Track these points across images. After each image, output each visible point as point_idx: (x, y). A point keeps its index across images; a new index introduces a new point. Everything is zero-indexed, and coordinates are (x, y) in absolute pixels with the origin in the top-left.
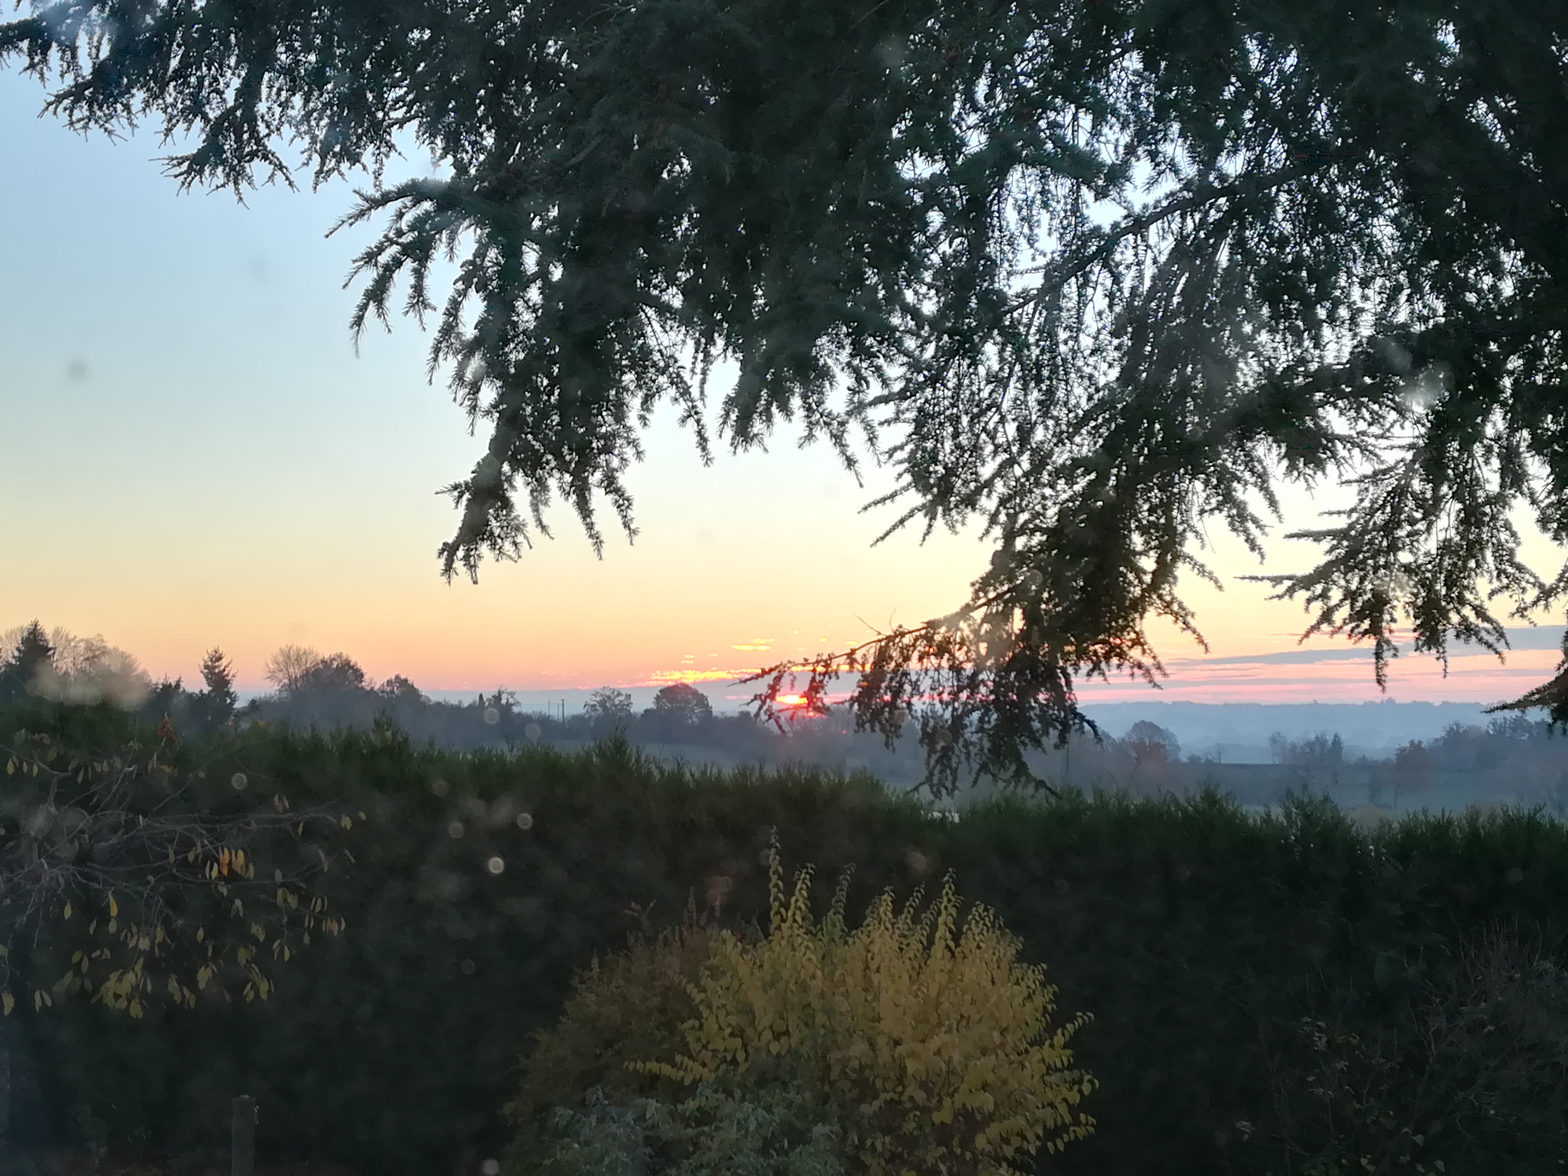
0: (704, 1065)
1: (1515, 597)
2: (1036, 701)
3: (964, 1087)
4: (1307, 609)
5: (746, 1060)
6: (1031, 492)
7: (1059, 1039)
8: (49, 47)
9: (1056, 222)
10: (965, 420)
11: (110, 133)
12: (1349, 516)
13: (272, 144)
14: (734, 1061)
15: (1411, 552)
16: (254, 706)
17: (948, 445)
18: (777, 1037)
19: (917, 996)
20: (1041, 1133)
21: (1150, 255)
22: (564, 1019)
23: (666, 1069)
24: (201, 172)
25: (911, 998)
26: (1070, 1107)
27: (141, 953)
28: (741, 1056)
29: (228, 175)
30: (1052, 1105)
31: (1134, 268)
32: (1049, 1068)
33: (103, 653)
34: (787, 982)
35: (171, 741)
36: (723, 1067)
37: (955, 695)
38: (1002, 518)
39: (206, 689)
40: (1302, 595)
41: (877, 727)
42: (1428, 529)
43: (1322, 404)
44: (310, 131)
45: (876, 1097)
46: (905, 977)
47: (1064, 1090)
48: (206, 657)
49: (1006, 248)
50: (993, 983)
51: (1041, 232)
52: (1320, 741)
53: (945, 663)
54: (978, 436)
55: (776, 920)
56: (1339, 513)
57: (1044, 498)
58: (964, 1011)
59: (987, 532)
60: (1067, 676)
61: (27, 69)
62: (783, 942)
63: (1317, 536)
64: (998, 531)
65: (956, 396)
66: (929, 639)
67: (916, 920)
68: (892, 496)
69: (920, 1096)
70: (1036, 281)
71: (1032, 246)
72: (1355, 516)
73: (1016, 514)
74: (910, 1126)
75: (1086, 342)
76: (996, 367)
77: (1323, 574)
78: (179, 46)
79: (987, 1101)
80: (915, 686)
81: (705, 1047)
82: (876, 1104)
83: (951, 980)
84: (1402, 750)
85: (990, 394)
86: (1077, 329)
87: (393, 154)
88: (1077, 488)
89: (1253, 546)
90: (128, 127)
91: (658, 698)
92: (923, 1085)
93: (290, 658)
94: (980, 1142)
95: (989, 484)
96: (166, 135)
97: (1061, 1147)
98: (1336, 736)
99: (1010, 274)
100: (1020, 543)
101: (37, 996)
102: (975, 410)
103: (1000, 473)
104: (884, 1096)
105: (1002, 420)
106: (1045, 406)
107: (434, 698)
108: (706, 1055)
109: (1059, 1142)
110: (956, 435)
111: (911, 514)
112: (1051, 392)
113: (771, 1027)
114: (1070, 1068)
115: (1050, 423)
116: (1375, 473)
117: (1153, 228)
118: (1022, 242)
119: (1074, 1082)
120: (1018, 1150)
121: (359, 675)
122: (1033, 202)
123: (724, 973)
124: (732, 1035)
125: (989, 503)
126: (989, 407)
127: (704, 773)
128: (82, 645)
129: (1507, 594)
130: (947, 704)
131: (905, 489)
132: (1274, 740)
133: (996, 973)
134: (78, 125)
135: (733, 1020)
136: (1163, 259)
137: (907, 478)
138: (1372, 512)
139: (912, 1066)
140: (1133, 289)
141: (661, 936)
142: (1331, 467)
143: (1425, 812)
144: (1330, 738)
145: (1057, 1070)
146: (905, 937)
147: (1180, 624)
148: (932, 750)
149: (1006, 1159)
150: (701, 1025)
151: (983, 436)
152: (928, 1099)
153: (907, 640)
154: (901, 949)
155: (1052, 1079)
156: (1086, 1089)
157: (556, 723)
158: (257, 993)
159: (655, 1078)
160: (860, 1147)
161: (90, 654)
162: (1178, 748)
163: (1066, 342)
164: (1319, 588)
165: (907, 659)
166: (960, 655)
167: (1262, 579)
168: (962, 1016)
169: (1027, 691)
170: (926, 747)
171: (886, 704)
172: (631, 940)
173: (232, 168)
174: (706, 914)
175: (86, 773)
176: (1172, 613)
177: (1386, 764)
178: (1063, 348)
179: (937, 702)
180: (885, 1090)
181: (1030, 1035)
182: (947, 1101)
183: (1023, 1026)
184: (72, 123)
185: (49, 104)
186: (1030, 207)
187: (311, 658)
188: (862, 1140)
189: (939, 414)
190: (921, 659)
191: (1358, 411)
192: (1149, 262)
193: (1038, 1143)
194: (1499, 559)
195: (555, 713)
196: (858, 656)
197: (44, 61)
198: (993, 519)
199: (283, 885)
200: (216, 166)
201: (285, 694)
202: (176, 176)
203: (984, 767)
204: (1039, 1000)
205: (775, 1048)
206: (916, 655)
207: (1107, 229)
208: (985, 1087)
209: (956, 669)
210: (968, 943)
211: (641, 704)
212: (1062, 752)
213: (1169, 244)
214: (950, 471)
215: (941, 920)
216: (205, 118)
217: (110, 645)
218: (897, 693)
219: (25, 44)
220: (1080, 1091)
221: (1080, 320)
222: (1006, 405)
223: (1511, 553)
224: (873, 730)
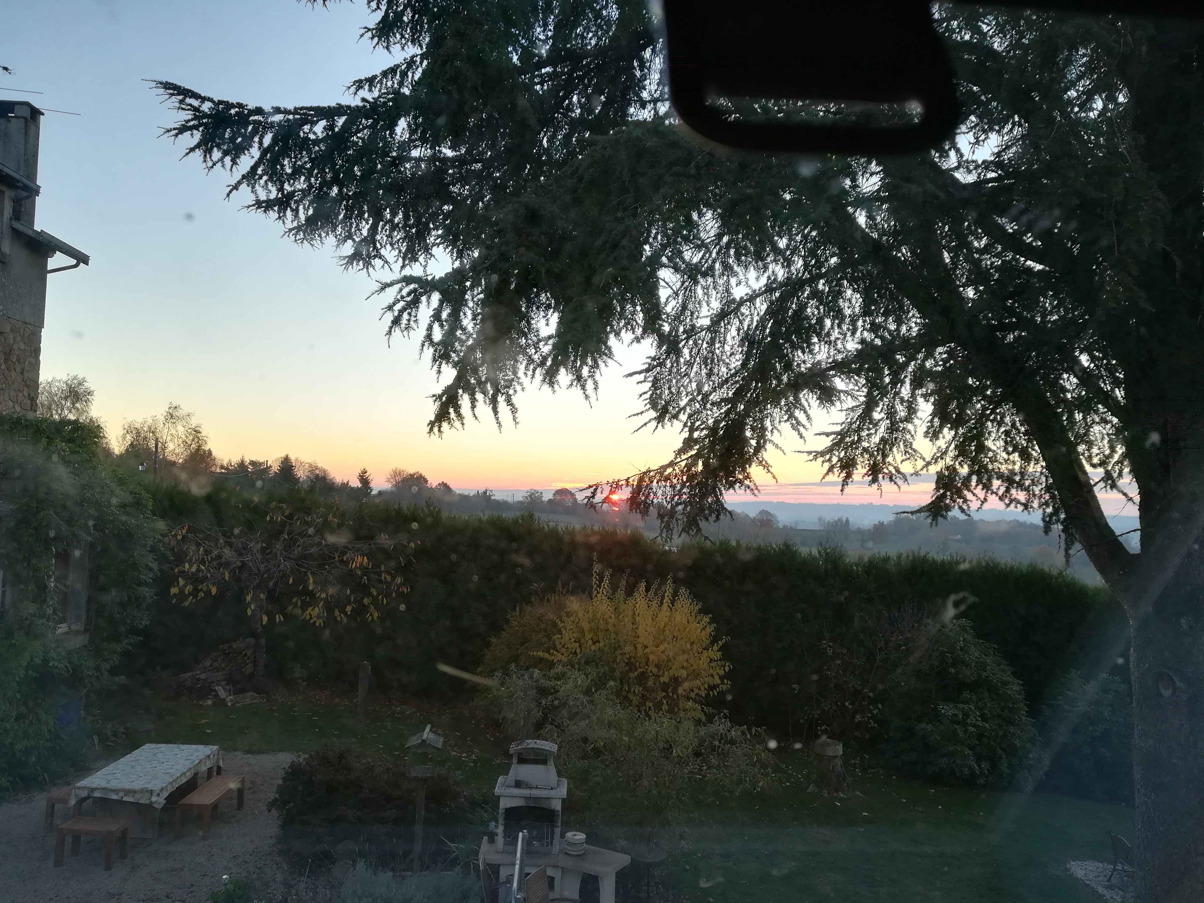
0: (563, 655)
1: (912, 463)
2: (707, 502)
3: (674, 667)
4: (822, 466)
5: (581, 653)
6: (702, 412)
7: (715, 648)
8: (287, 210)
9: (719, 295)
10: (674, 381)
11: (312, 245)
12: (841, 425)
13: (383, 251)
14: (575, 653)
15: (868, 442)
16: (380, 493)
17: (667, 392)
18: (594, 643)
19: (655, 627)
20: (707, 687)
21: (756, 311)
22: (504, 633)
23: (546, 656)
24: (352, 264)
25: (652, 628)
26: (720, 677)
27: (322, 599)
28: (578, 651)
29: (364, 265)
30: (712, 676)
31: (749, 317)
32: (711, 660)
33: (316, 469)
34: (599, 620)
35: (338, 509)
36: (571, 655)
37: (672, 499)
38: (689, 424)
39: (360, 485)
40: (820, 459)
41: (638, 511)
42: (876, 433)
43: (834, 376)
44: (399, 248)
45: (636, 670)
46: (650, 619)
47: (718, 670)
48: (360, 472)
49: (697, 306)
50: (688, 622)
51: (713, 300)
52: (840, 520)
53: (668, 484)
54: (680, 388)
55: (595, 593)
56: (837, 424)
57: (707, 415)
58: (675, 634)
59: (682, 430)
60: (720, 491)
61: (277, 219)
62: (598, 602)
63: (828, 435)
64: (687, 429)
65: (670, 371)
66: (662, 474)
67: (656, 594)
68: (642, 413)
69: (655, 670)
70: (707, 322)
71: (708, 306)
72: (844, 425)
73: (695, 422)
74: (650, 683)
75: (727, 348)
76: (688, 358)
77: (830, 450)
78: (343, 210)
79: (684, 673)
80: (655, 494)
81: (563, 646)
82: (636, 673)
83: (670, 621)
84: (875, 525)
85: (685, 370)
86: (723, 343)
87: (433, 258)
88: (722, 411)
89: (801, 437)
90: (320, 244)
91: (554, 494)
92: (657, 666)
93: (396, 473)
94: (680, 691)
95: (684, 408)
96: (337, 248)
97: (716, 694)
98: (847, 518)
99: (698, 317)
100: (696, 435)
101: (277, 616)
102: (679, 377)
103: (689, 404)
104: (640, 670)
105: (690, 382)
106: (709, 375)
107: (458, 492)
108: (564, 650)
109: (715, 691)
110: (669, 388)
111: (650, 421)
112: (711, 370)
113: (592, 639)
114: (721, 660)
115: (711, 383)
116: (853, 407)
117: (758, 300)
118: (704, 304)
119: (722, 666)
120: (697, 695)
121: (426, 481)
122: (709, 286)
123: (572, 614)
124: (575, 642)
125: (683, 417)
126: (685, 375)
127: (567, 528)
128: (307, 465)
129: (909, 461)
130: (669, 502)
131: (647, 410)
132: (820, 519)
133: (690, 618)
134: (298, 242)
135: (575, 635)
136: (762, 313)
137: (648, 406)
138: (851, 424)
139: (651, 658)
140: (749, 326)
141: (546, 598)
142: (838, 404)
143: (879, 553)
144: (844, 519)
145: (715, 661)
146: (651, 601)
147: (766, 470)
148: (662, 522)
149: (692, 698)
150: (562, 637)
151: (682, 388)
152: (659, 671)
153: (651, 474)
154: (649, 607)
155: (712, 664)
156: (727, 669)
157: (510, 504)
158: (373, 617)
159: (541, 660)
160: (628, 691)
161: (310, 469)
162: (778, 522)
163: (718, 348)
164: (828, 457)
165: (652, 482)
166: (675, 481)
167: (803, 452)
168: (674, 636)
169: (703, 496)
170: (660, 521)
171: (642, 501)
172: (533, 599)
173: (367, 262)
174: (565, 589)
175: (301, 521)
176: (762, 465)
177: (869, 530)
178: (717, 351)
179: (664, 501)
180: (640, 667)
181: (704, 646)
182: (666, 673)
183: (701, 641)
184: (296, 241)
185: (286, 232)
186: (707, 289)
187: (405, 473)
188: (630, 689)
189: (663, 379)
190: (657, 483)
191: (850, 380)
192: (756, 314)
193: (706, 692)
194: (906, 446)
195: (510, 500)
196: (630, 480)
197: (285, 215)
198: (685, 425)
199: (384, 572)
200: (359, 261)
201: (394, 488)
202: (341, 265)
203: (683, 530)
204: (708, 630)
205: (593, 648)
206: (655, 481)
207: (738, 299)
208: (683, 668)
209: (673, 486)
210: (678, 605)
211: (547, 497)
212: (717, 524)
213: (764, 307)
214: (668, 403)
215: (666, 594)
216: (354, 240)
217: (319, 466)
218: (647, 496)
219: (276, 208)
220: (724, 670)
221: (725, 340)
222: (692, 375)
223: (911, 444)
224: (636, 513)
